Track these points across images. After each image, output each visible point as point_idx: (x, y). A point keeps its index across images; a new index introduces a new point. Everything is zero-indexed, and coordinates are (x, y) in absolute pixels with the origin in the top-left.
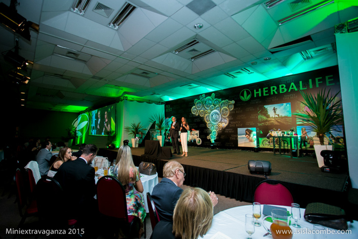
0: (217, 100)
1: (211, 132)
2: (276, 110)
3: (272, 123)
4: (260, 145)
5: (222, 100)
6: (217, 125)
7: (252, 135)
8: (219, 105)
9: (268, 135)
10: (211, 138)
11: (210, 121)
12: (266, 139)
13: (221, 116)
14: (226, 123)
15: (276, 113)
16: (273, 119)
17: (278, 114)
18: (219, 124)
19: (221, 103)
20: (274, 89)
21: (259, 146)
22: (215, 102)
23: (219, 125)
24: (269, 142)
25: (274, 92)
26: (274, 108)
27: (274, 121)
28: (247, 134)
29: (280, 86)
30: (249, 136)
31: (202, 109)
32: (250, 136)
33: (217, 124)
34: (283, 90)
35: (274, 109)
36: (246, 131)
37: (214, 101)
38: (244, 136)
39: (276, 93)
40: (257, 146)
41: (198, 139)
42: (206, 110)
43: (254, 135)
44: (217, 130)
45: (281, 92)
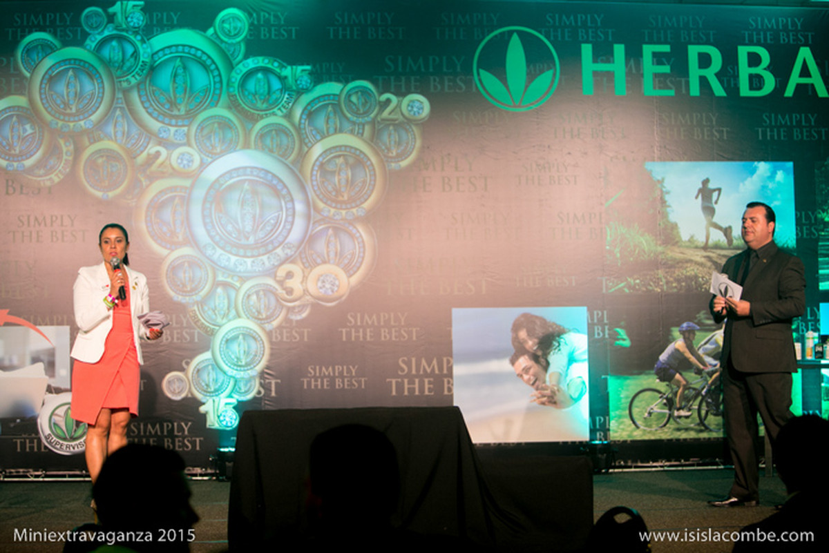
0: (266, 70)
1: (212, 333)
2: (715, 195)
3: (689, 278)
4: (613, 425)
5: (318, 78)
6: (270, 282)
7: (557, 359)
8: (288, 116)
9: (663, 357)
10: (206, 392)
11: (192, 241)
12: (652, 381)
13: (307, 203)
14: (349, 271)
15: (716, 219)
16: (699, 256)
17: (724, 225)
18: (290, 275)
19: (305, 99)
20: (705, 61)
21: (605, 430)
22: (251, 85)
23: (290, 283)
24: (670, 403)
25: (704, 81)
26: (706, 182)
27: (701, 265)
28: (520, 350)
29: (743, 52)
30: (535, 368)
31: (110, 129)
32: (546, 366)
33: (272, 273)
34: (756, 82)
35: (706, 194)
36: (516, 327)
37: (237, 77)
38: (504, 365)
39: (719, 91)
40: (593, 431)
41: (55, 400)
42: (153, 149)
43: (571, 360)
44: (269, 318)
45: (745, 91)
